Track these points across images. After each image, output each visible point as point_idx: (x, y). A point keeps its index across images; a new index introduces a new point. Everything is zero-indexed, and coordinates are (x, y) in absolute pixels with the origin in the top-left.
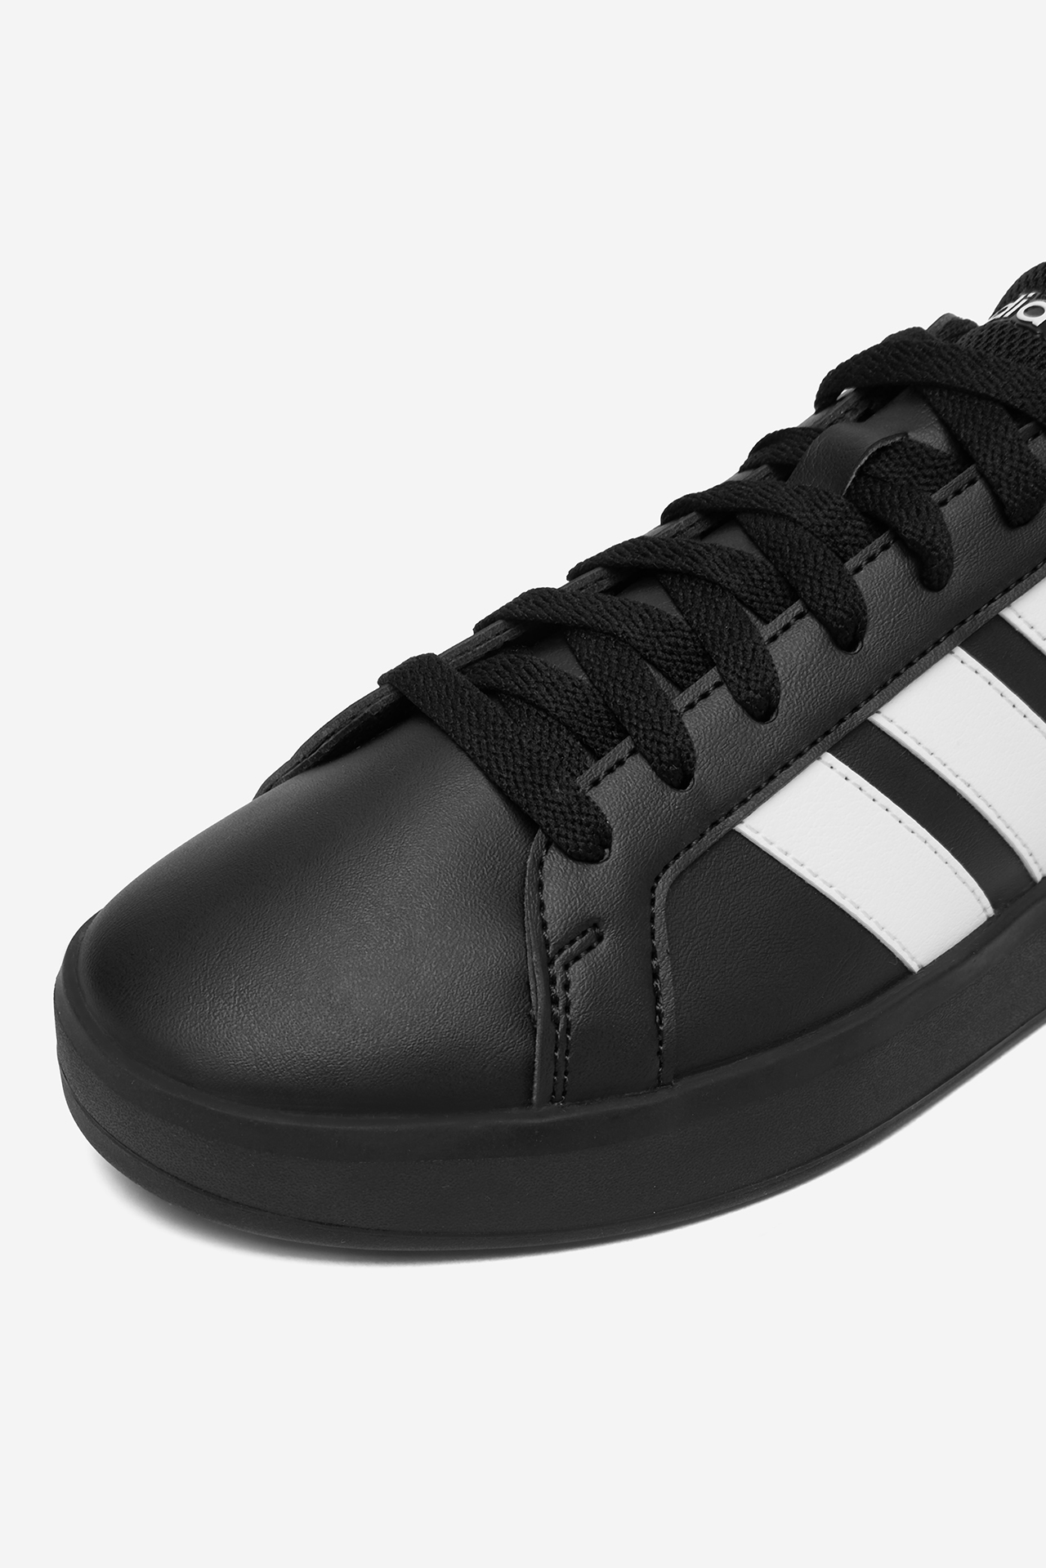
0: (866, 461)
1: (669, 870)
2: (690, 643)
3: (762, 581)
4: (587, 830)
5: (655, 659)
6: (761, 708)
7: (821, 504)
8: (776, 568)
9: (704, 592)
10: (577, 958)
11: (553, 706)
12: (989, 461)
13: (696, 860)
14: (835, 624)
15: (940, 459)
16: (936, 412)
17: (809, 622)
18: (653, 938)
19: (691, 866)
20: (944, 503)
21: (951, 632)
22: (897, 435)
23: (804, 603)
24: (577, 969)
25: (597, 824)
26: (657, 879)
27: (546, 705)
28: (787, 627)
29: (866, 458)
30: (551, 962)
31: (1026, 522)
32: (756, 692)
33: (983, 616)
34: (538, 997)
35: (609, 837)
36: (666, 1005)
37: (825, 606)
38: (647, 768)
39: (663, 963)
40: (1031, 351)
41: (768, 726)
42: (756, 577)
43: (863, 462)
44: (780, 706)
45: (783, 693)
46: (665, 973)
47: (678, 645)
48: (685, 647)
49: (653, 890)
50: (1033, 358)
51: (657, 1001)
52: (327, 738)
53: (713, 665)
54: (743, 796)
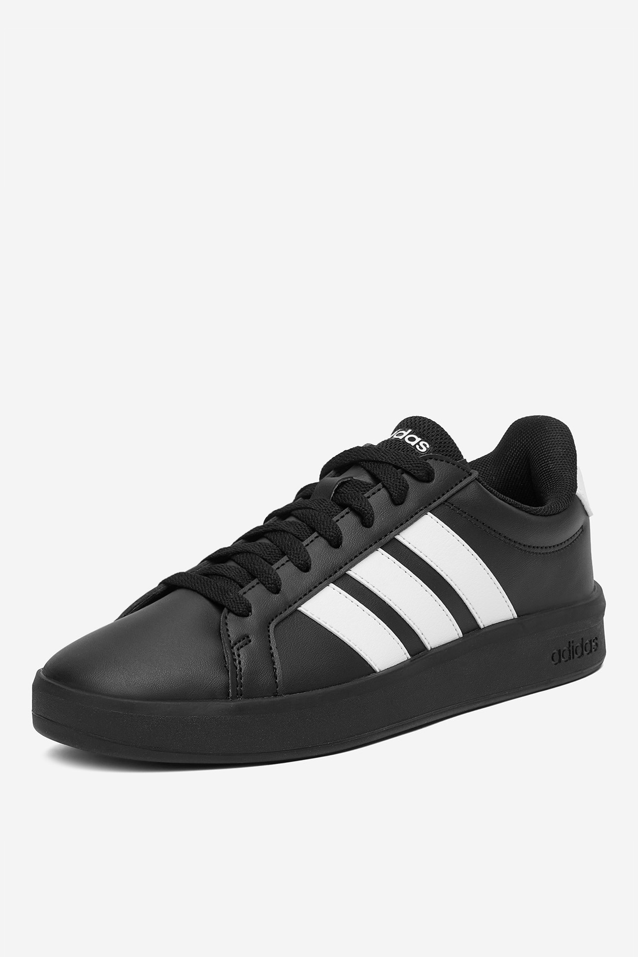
0: (337, 487)
1: (274, 621)
2: (276, 551)
3: (302, 528)
4: (243, 605)
5: (264, 557)
6: (305, 567)
7: (322, 503)
8: (306, 524)
9: (281, 534)
10: (242, 647)
11: (228, 574)
12: (385, 480)
13: (284, 619)
14: (330, 538)
15: (367, 485)
16: (365, 468)
17: (321, 539)
18: (270, 642)
19: (282, 621)
20: (369, 497)
21: (376, 542)
22: (349, 477)
23: (318, 532)
24: (242, 651)
25: (246, 603)
26: (270, 623)
27: (226, 574)
28: (312, 541)
29: (337, 486)
30: (233, 648)
31: (402, 503)
32: (302, 561)
33: (388, 538)
34: (229, 660)
35: (251, 607)
36: (278, 665)
37: (326, 531)
38: (263, 588)
39: (274, 650)
40: (399, 447)
41: (308, 573)
42: (299, 527)
43: (336, 487)
44: (312, 566)
45: (312, 562)
46: (276, 655)
47: (272, 552)
48: (275, 552)
49: (269, 627)
50: (400, 449)
51: (274, 664)
52: (136, 606)
53: (285, 555)
54: (300, 596)
